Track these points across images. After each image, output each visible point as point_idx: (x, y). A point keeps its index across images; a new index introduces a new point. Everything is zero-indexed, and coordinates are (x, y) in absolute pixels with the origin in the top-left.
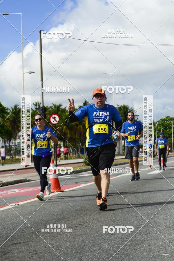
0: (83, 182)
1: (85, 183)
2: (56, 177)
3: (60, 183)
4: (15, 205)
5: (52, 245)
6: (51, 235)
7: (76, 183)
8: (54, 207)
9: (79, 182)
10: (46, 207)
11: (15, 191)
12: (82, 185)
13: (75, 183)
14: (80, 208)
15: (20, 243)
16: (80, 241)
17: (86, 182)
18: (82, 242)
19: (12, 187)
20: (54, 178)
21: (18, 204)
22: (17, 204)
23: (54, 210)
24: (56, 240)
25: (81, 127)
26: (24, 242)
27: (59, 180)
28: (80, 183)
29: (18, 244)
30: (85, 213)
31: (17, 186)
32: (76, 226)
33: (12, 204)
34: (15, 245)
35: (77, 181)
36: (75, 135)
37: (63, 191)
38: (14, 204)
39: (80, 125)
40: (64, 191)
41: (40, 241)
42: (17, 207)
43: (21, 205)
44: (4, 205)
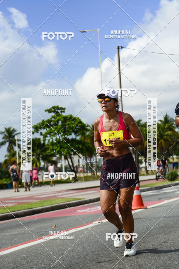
0: (166, 198)
1: (168, 200)
2: (138, 194)
3: (144, 200)
4: (99, 223)
5: (137, 263)
7: (160, 199)
8: (137, 225)
9: (162, 198)
11: (98, 209)
12: (166, 202)
13: (158, 200)
14: (164, 225)
15: (105, 262)
16: (165, 259)
17: (169, 198)
18: (167, 260)
19: (94, 204)
20: (137, 194)
21: (102, 222)
22: (100, 222)
23: (138, 228)
24: (141, 258)
25: (163, 142)
26: (110, 261)
27: (142, 196)
28: (163, 199)
29: (103, 262)
30: (170, 230)
32: (161, 243)
33: (95, 221)
34: (100, 263)
35: (160, 197)
37: (146, 208)
38: (97, 222)
39: (161, 139)
40: (148, 207)
41: (125, 260)
42: (101, 225)
43: (104, 223)
44: (88, 223)
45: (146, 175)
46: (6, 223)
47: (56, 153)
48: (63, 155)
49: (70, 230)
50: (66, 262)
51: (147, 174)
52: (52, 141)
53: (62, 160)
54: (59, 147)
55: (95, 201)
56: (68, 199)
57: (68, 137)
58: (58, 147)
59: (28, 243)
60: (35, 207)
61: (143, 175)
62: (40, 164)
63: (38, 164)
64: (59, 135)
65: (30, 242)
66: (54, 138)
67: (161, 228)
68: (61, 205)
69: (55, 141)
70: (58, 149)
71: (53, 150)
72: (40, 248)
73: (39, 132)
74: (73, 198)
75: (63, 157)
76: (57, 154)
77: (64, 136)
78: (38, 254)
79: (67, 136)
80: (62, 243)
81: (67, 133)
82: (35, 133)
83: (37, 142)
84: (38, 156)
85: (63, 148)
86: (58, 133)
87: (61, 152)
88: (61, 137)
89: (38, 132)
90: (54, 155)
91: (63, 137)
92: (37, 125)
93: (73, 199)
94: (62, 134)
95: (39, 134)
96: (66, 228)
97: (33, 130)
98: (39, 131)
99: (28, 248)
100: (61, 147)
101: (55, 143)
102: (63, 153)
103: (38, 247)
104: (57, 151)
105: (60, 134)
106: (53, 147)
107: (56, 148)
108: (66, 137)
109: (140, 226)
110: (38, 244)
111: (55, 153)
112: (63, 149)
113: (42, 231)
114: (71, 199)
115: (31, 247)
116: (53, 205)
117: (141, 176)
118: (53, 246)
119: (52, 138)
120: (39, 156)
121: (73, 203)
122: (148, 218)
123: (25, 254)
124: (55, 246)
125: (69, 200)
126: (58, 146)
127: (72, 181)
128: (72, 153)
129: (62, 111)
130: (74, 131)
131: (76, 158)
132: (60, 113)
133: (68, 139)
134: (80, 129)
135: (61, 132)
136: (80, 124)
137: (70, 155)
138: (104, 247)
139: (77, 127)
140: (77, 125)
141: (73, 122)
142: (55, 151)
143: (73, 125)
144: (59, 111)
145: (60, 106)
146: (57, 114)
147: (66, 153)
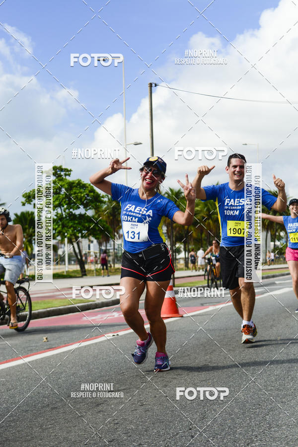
0: (211, 303)
1: (214, 305)
2: (172, 297)
3: (179, 305)
4: (113, 336)
6: (163, 380)
7: (202, 305)
9: (206, 303)
11: (114, 316)
12: (211, 308)
14: (206, 341)
17: (216, 303)
19: (109, 310)
20: (170, 297)
21: (118, 335)
22: (115, 334)
25: (211, 222)
27: (177, 300)
28: (208, 304)
30: (214, 348)
31: (116, 308)
33: (108, 333)
35: (203, 301)
36: (201, 234)
37: (182, 317)
38: (111, 335)
39: (208, 219)
40: (184, 315)
42: (116, 339)
43: (121, 336)
44: (97, 335)
45: (185, 270)
47: (56, 234)
48: (66, 237)
49: (71, 345)
50: (63, 390)
51: (186, 268)
53: (65, 245)
54: (61, 226)
57: (74, 212)
58: (59, 226)
59: (9, 361)
61: (181, 269)
62: (32, 249)
63: (29, 249)
64: (61, 208)
65: (13, 360)
67: (201, 345)
68: (60, 310)
70: (60, 229)
72: (26, 369)
73: (32, 203)
74: (78, 300)
75: (66, 240)
76: (58, 236)
77: (69, 210)
78: (23, 377)
79: (73, 210)
81: (74, 206)
82: (26, 204)
83: (29, 218)
84: (29, 238)
85: (67, 227)
86: (60, 205)
87: (64, 234)
88: (65, 211)
89: (30, 204)
91: (67, 211)
92: (29, 193)
93: (79, 302)
94: (65, 206)
95: (32, 206)
96: (66, 342)
97: (24, 200)
98: (32, 201)
99: (9, 368)
100: (63, 226)
102: (66, 234)
103: (24, 369)
105: (63, 206)
107: (57, 227)
108: (71, 212)
109: (171, 341)
110: (23, 364)
112: (66, 228)
113: (31, 345)
115: (13, 367)
116: (49, 309)
117: (177, 270)
118: (46, 367)
120: (32, 238)
122: (184, 331)
123: (5, 378)
124: (48, 368)
126: (58, 224)
127: (78, 276)
128: (80, 235)
129: (67, 173)
130: (82, 204)
131: (84, 243)
132: (64, 177)
133: (75, 215)
134: (91, 201)
135: (64, 204)
136: (92, 194)
137: (77, 238)
138: (118, 370)
139: (88, 198)
140: (88, 195)
141: (82, 190)
142: (55, 231)
143: (82, 195)
144: (62, 173)
145: (63, 167)
146: (59, 178)
147: (71, 235)
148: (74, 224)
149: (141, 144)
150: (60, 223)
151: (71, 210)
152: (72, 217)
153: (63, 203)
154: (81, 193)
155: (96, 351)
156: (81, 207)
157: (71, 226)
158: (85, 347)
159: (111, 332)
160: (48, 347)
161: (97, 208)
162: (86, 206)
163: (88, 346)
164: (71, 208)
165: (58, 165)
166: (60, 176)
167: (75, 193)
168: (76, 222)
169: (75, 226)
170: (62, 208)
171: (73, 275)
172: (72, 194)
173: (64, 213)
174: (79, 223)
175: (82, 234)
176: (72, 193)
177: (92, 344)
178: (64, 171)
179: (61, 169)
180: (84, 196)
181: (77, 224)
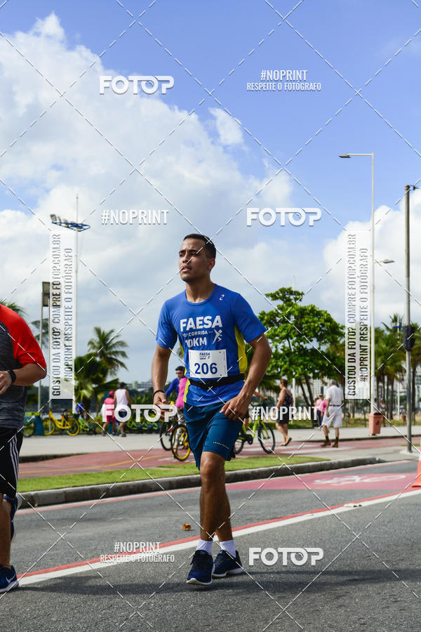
4: (355, 506)
10: (411, 514)
11: (354, 480)
19: (348, 472)
21: (360, 506)
22: (358, 505)
31: (357, 470)
33: (348, 503)
38: (352, 505)
42: (359, 511)
43: (365, 507)
44: (334, 505)
46: (186, 493)
47: (282, 373)
48: (293, 377)
49: (302, 515)
52: (276, 351)
53: (292, 387)
54: (288, 363)
55: (350, 465)
56: (300, 457)
57: (304, 346)
58: (285, 363)
60: (240, 467)
64: (289, 340)
66: (280, 346)
69: (281, 352)
70: (286, 366)
71: (276, 366)
72: (245, 543)
74: (309, 458)
75: (294, 380)
76: (284, 375)
77: (299, 343)
79: (305, 343)
80: (286, 539)
81: (305, 338)
85: (296, 364)
86: (287, 337)
87: (292, 373)
88: (293, 345)
90: (277, 377)
91: (296, 344)
93: (309, 460)
94: (295, 338)
96: (294, 512)
100: (291, 363)
101: (281, 355)
102: (294, 373)
104: (283, 369)
105: (292, 338)
106: (277, 362)
107: (283, 363)
108: (302, 346)
111: (280, 373)
112: (294, 366)
113: (251, 513)
114: (305, 460)
116: (271, 468)
119: (276, 347)
121: (309, 466)
125: (302, 460)
126: (285, 360)
127: (307, 426)
128: (311, 375)
129: (298, 297)
130: (316, 336)
131: (316, 384)
132: (294, 302)
133: (305, 350)
134: (327, 333)
135: (293, 336)
136: (329, 324)
137: (307, 378)
138: (363, 553)
139: (323, 329)
140: (323, 325)
141: (316, 319)
142: (281, 369)
143: (316, 325)
144: (292, 297)
145: (293, 289)
146: (288, 303)
147: (300, 375)
148: (305, 360)
149: (393, 262)
150: (288, 359)
151: (302, 343)
152: (302, 352)
153: (292, 334)
154: (315, 322)
155: (334, 526)
156: (315, 340)
157: (301, 364)
158: (319, 519)
159: (351, 502)
160: (272, 517)
161: (334, 342)
162: (320, 339)
163: (323, 518)
164: (301, 341)
165: (287, 287)
166: (289, 300)
167: (307, 322)
168: (308, 358)
169: (305, 363)
170: (291, 341)
171: (301, 424)
172: (303, 323)
173: (292, 347)
174: (311, 360)
175: (314, 374)
176: (303, 321)
177: (328, 516)
178: (295, 294)
179: (291, 292)
180: (318, 326)
181: (308, 360)
